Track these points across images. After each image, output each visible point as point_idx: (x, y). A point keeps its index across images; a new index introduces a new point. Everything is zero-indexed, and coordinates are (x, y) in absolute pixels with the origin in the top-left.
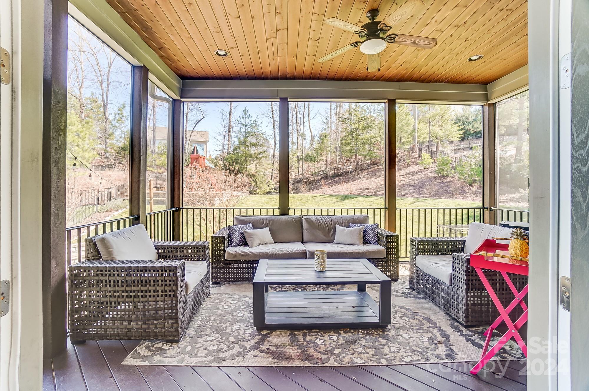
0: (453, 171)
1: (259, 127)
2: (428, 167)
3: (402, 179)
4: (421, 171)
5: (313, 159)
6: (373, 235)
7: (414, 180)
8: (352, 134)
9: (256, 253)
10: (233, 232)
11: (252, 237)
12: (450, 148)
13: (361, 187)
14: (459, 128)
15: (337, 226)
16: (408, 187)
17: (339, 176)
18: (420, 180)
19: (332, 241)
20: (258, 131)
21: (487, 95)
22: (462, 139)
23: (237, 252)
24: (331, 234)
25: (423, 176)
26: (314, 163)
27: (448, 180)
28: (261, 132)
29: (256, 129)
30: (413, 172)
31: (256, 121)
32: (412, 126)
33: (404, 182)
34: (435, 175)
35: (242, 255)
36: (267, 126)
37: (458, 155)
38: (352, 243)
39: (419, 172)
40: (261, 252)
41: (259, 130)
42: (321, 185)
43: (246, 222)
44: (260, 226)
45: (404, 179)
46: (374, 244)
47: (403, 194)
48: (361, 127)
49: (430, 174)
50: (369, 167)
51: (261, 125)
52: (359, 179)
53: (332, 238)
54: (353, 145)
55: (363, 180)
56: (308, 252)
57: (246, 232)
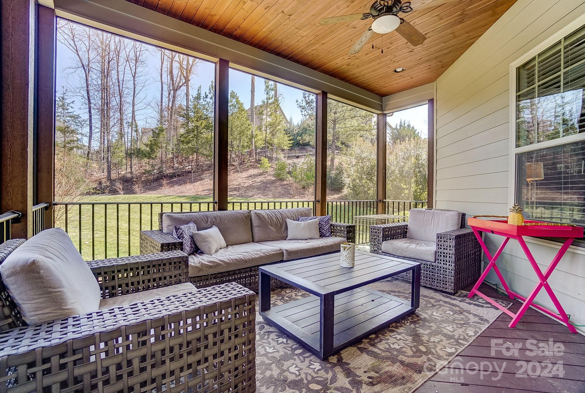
0: (289, 176)
1: (68, 107)
2: (266, 171)
3: (245, 181)
4: (261, 174)
5: (149, 155)
6: (327, 227)
7: (257, 182)
8: (194, 132)
9: (228, 261)
10: (183, 236)
11: (206, 240)
12: (283, 155)
13: (206, 188)
14: (289, 138)
15: (288, 221)
16: (253, 188)
17: (179, 176)
18: (263, 182)
19: (285, 238)
20: (68, 113)
21: (382, 106)
22: (291, 148)
23: (202, 264)
24: (283, 230)
25: (264, 179)
26: (148, 160)
27: (285, 183)
28: (72, 114)
29: (63, 109)
30: (254, 175)
31: (63, 98)
32: (251, 131)
33: (248, 184)
34: (273, 179)
35: (211, 267)
36: (80, 109)
37: (290, 161)
38: (310, 237)
39: (259, 175)
40: (234, 258)
41: (69, 111)
42: (161, 185)
43: (184, 221)
44: (205, 225)
45: (247, 181)
46: (328, 236)
47: (251, 195)
48: (203, 125)
49: (269, 177)
50: (210, 168)
51: (71, 105)
52: (202, 179)
53: (285, 235)
54: (194, 143)
55: (207, 181)
56: (285, 252)
57: (197, 234)
